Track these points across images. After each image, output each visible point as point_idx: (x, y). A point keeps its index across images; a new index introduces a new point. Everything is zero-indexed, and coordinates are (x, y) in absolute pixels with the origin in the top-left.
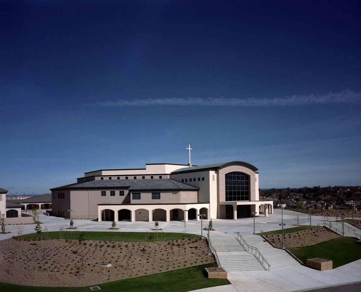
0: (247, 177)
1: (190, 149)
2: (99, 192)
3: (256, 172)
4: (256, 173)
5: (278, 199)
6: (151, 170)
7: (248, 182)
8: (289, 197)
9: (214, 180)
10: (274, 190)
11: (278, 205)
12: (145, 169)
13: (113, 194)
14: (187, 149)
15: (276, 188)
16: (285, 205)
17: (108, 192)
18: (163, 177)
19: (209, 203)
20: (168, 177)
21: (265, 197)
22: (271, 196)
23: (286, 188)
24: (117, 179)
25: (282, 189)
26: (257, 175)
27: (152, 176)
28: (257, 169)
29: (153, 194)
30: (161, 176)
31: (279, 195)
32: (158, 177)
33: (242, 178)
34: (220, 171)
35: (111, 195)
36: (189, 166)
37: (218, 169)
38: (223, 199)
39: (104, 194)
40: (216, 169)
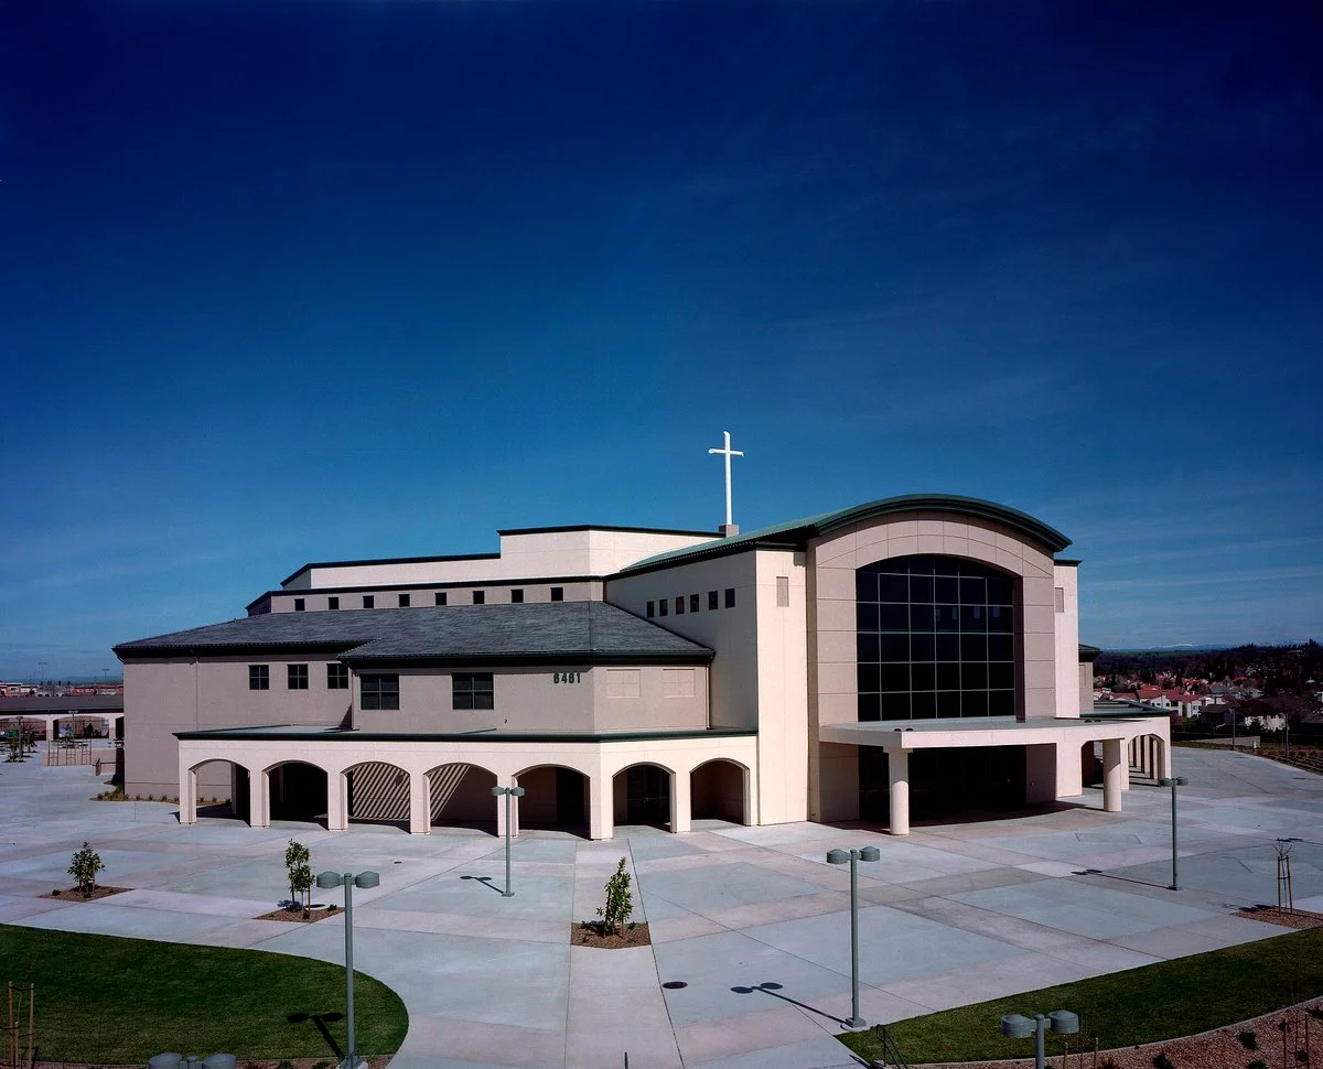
0: (1007, 586)
1: (728, 452)
2: (240, 670)
3: (1057, 556)
4: (1058, 563)
5: (1259, 687)
6: (525, 558)
7: (1006, 613)
8: (1311, 681)
9: (783, 600)
10: (1248, 654)
11: (1248, 721)
12: (497, 556)
13: (298, 680)
14: (711, 451)
15: (1259, 643)
16: (1283, 721)
17: (278, 670)
18: (571, 593)
19: (755, 732)
20: (595, 592)
21: (1205, 681)
22: (1232, 677)
23: (1303, 642)
24: (396, 604)
25: (1286, 649)
26: (1066, 577)
27: (517, 588)
28: (1063, 543)
29: (456, 678)
30: (557, 587)
31: (1270, 674)
32: (542, 595)
33: (973, 593)
34: (824, 552)
35: (292, 685)
36: (724, 535)
37: (811, 541)
38: (842, 713)
39: (259, 680)
40: (800, 542)
